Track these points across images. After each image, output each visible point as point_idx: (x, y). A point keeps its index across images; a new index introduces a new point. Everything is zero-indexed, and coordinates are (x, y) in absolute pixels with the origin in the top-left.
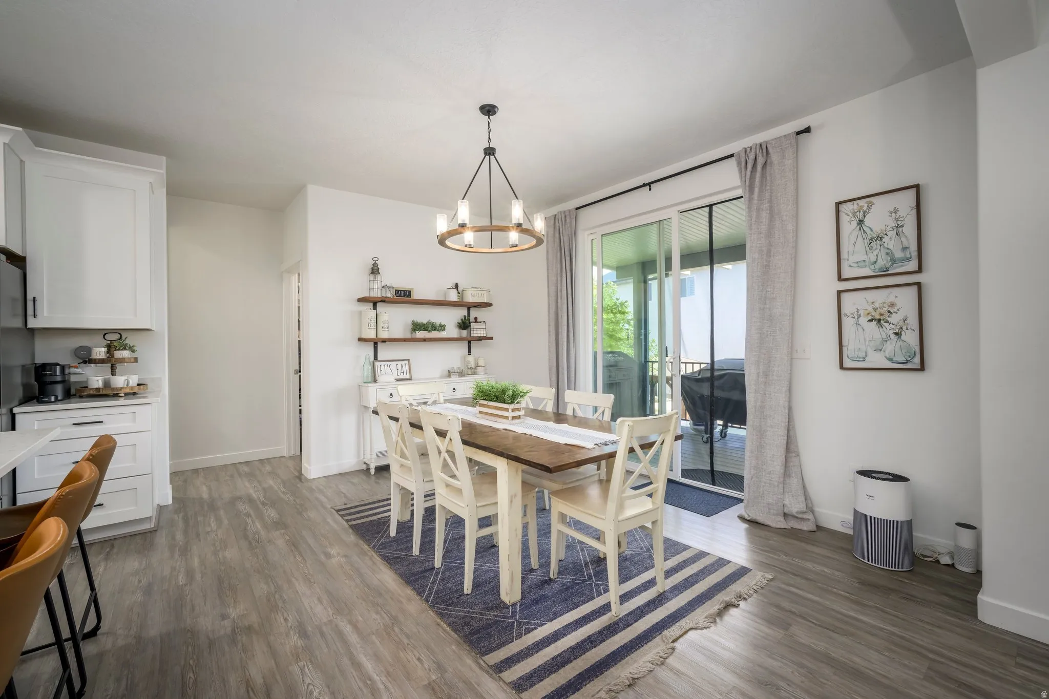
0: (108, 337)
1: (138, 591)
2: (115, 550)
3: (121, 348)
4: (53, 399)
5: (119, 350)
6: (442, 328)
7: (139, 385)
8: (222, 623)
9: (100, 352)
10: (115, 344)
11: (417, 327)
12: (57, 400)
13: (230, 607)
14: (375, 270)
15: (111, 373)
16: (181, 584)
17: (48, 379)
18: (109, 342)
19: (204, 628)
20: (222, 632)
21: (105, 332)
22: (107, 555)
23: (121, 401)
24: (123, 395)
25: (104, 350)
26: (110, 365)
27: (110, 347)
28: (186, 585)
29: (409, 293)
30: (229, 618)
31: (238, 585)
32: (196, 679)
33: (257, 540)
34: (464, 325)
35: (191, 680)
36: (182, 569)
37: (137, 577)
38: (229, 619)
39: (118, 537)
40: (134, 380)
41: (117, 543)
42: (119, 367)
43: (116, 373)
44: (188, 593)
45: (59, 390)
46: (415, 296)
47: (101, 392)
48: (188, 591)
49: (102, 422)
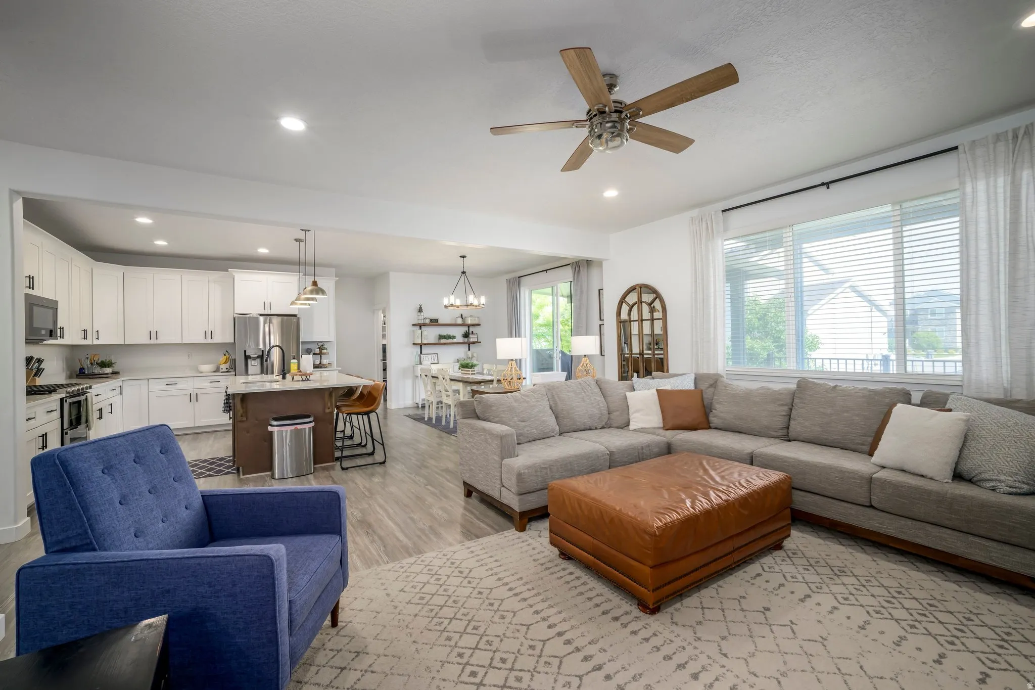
0: (321, 344)
5: (323, 349)
6: (454, 337)
11: (441, 337)
14: (420, 310)
18: (321, 346)
25: (318, 350)
29: (437, 321)
34: (466, 335)
42: (323, 356)
46: (440, 322)
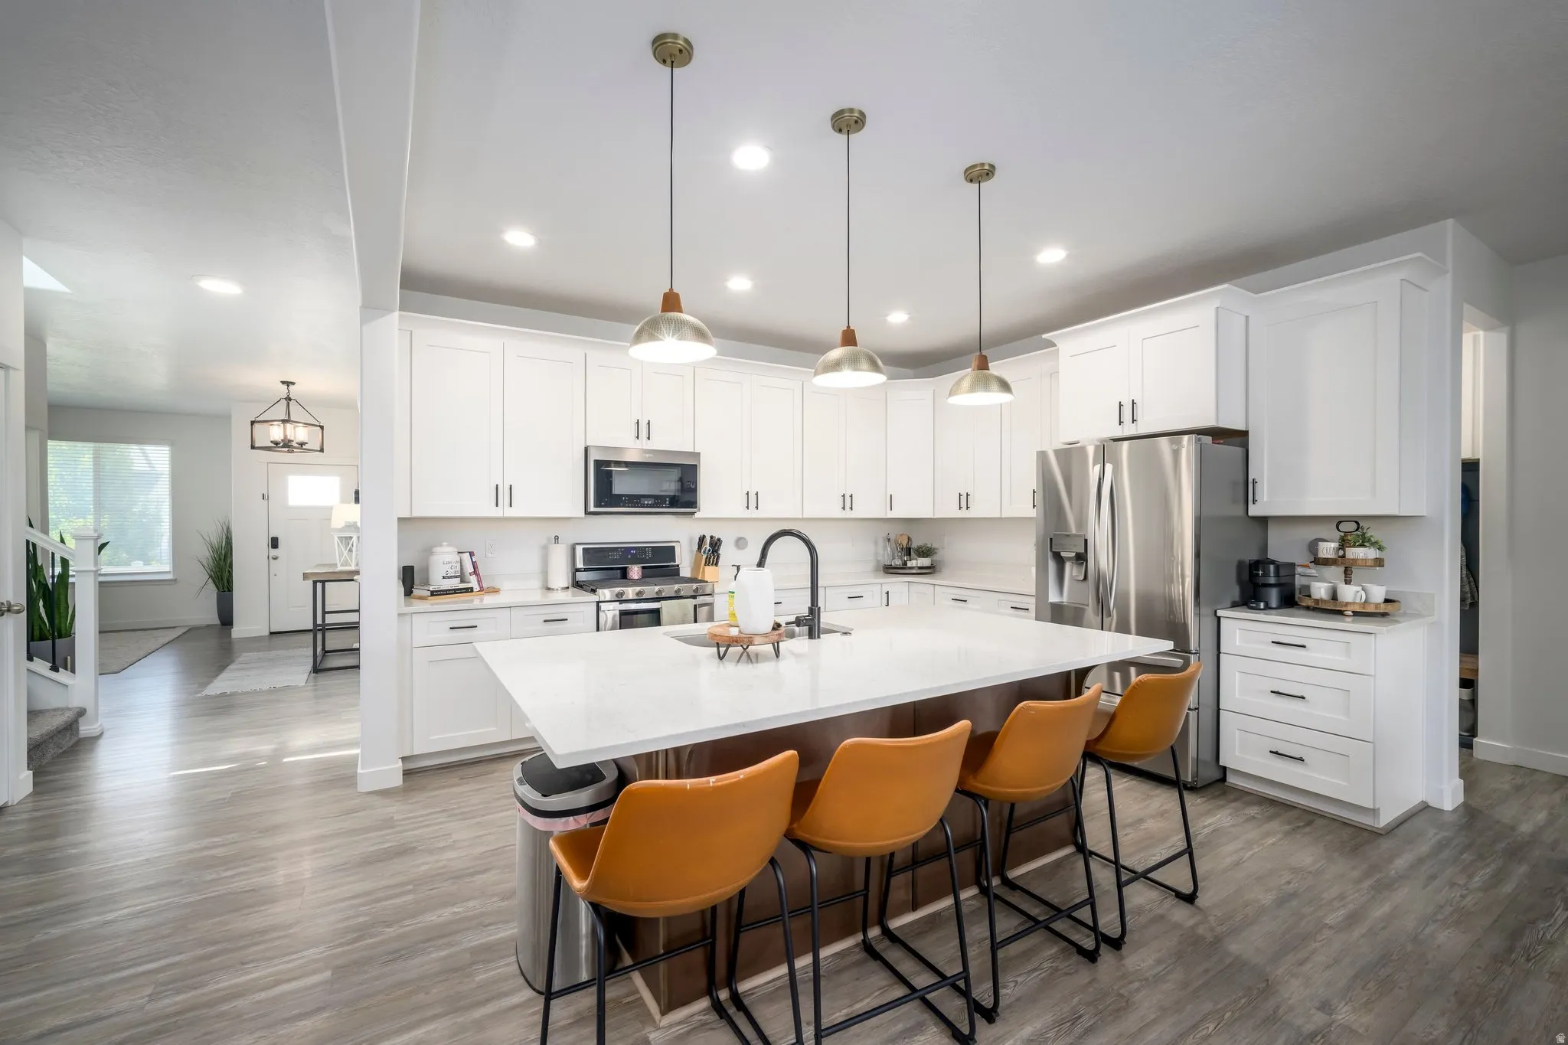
0: (1344, 527)
1: (1274, 892)
2: (1307, 829)
3: (1357, 544)
4: (1262, 605)
5: (1354, 546)
7: (1387, 601)
8: (1313, 1011)
9: (1327, 549)
10: (1349, 538)
12: (1268, 607)
13: (1350, 1004)
15: (1345, 580)
16: (1327, 922)
17: (1261, 581)
18: (1342, 534)
19: (1287, 996)
20: (1299, 1022)
21: (1339, 521)
22: (1294, 830)
23: (1348, 624)
24: (1350, 613)
25: (1334, 545)
26: (1342, 569)
27: (1344, 543)
28: (1331, 927)
30: (1331, 1014)
31: (1401, 988)
32: (1209, 1036)
33: (1532, 955)
35: (1204, 1032)
36: (1351, 907)
37: (1292, 876)
38: (1328, 1017)
39: (1327, 815)
40: (1378, 594)
41: (1320, 822)
42: (1356, 573)
43: (1351, 580)
44: (1321, 939)
45: (1274, 595)
47: (1320, 606)
48: (1324, 937)
49: (1304, 647)
